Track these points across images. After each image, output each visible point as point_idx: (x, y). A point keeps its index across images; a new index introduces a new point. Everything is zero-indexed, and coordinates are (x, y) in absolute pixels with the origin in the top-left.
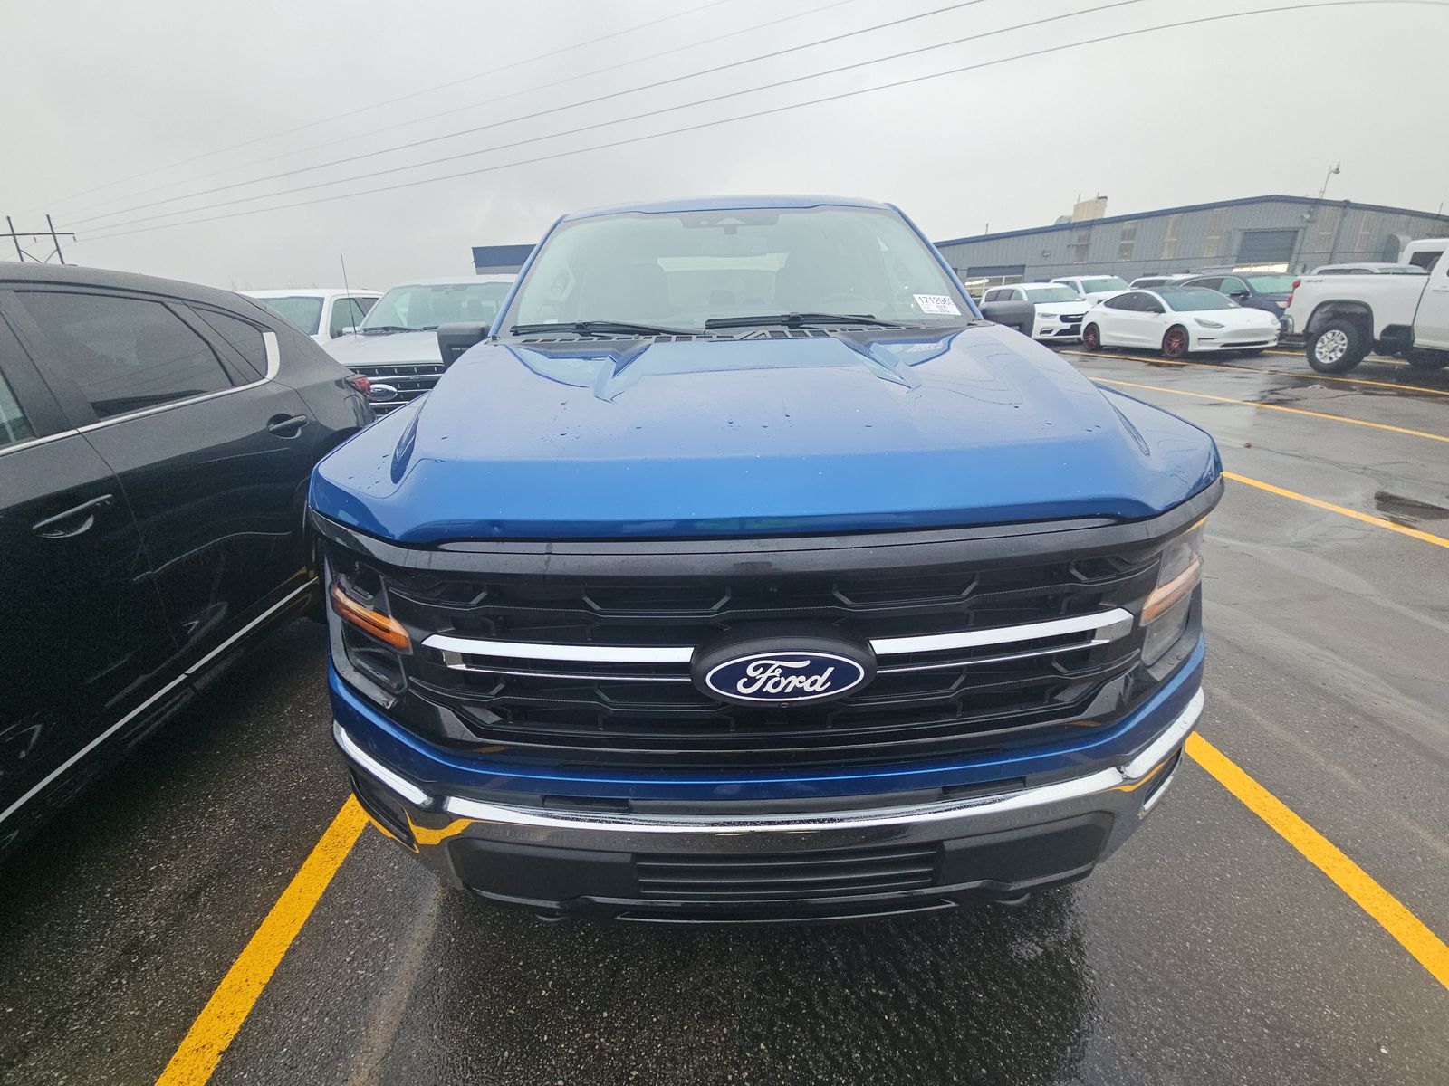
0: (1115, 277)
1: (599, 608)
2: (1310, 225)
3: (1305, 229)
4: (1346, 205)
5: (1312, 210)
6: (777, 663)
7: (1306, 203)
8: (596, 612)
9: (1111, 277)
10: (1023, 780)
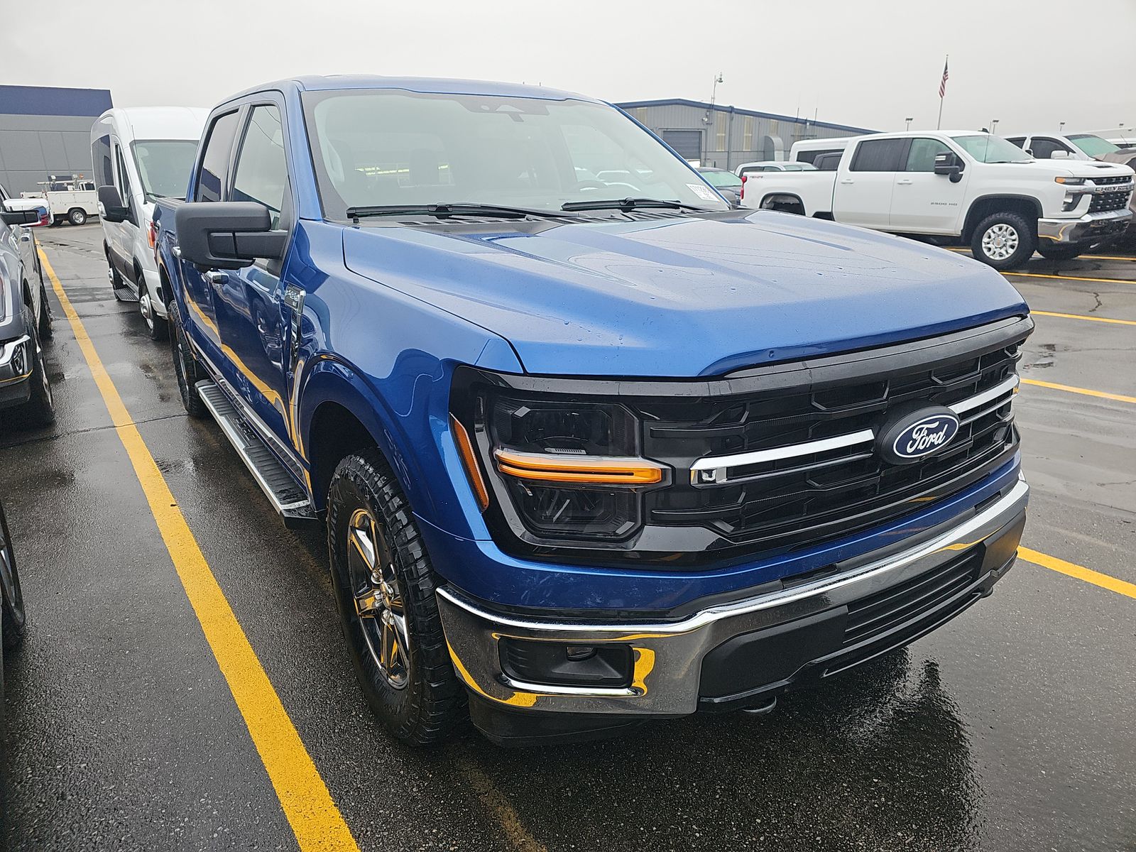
0: (584, 169)
1: (825, 409)
2: (709, 126)
3: (706, 130)
4: (731, 110)
5: (708, 114)
6: (926, 426)
7: (704, 108)
8: (824, 411)
9: (580, 169)
10: (999, 493)
